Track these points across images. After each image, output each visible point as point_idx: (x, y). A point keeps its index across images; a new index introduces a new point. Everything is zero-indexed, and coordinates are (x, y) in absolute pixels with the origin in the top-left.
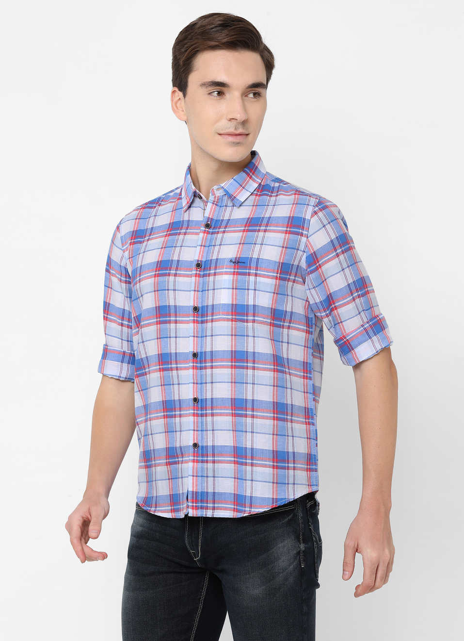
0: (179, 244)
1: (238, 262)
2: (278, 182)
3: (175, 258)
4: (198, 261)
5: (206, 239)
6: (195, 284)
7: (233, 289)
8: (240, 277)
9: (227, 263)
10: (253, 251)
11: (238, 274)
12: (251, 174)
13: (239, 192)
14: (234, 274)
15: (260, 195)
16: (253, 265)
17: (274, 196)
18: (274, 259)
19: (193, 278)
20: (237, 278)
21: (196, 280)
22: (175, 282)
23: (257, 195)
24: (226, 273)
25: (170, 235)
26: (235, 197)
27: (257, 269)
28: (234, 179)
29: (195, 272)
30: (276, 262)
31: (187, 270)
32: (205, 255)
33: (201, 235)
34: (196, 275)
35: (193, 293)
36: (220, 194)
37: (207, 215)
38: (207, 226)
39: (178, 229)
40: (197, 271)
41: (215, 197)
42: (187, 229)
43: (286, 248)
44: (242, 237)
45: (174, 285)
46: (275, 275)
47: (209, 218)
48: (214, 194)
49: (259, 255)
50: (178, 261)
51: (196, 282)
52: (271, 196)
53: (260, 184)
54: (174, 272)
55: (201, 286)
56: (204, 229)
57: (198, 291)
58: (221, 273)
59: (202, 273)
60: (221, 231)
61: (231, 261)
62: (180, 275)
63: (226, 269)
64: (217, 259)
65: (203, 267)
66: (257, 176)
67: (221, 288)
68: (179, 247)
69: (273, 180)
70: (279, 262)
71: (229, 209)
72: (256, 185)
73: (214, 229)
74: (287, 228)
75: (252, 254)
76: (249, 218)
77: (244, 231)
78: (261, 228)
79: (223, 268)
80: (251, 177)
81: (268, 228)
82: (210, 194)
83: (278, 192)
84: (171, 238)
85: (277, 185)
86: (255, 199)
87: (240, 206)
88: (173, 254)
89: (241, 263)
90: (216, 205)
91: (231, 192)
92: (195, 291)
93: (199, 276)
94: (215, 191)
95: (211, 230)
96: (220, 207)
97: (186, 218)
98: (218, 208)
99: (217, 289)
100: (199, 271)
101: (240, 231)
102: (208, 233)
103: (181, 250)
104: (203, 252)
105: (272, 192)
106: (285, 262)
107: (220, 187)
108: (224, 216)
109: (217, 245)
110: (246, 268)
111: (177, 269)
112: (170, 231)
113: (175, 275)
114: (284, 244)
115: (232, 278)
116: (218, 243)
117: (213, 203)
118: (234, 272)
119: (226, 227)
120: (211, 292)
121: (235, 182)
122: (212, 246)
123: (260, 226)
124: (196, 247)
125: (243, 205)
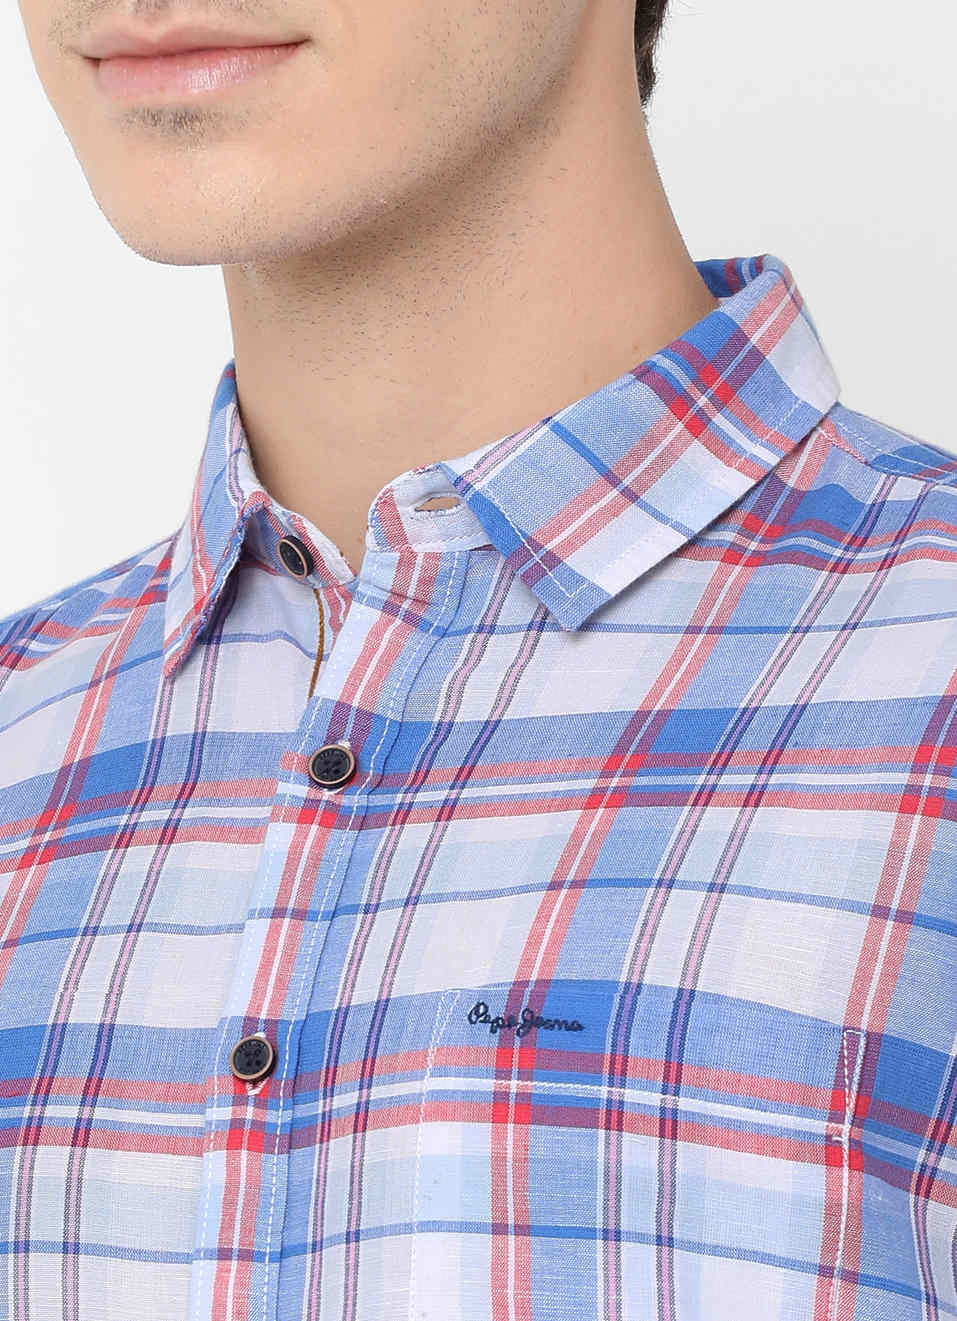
0: (119, 911)
1: (534, 1022)
2: (916, 473)
3: (86, 1011)
4: (250, 1023)
5: (315, 860)
6: (229, 1203)
7: (499, 1229)
8: (544, 1137)
9: (448, 1028)
10: (649, 932)
11: (530, 1111)
12: (702, 401)
13: (594, 526)
14: (499, 1116)
15: (758, 560)
16: (647, 1045)
17: (866, 567)
18: (806, 1005)
19: (216, 1161)
20: (523, 1146)
21: (232, 1171)
22: (74, 1185)
23: (733, 555)
24: (443, 1108)
25: (53, 852)
26: (552, 560)
27: (673, 1077)
28: (558, 429)
29: (226, 1113)
30: (820, 1027)
31: (169, 1098)
32: (302, 976)
33: (281, 835)
34: (234, 1136)
35: (207, 1269)
36: (447, 537)
37: (331, 688)
38: (331, 768)
39: (117, 804)
40: (240, 1100)
41: (406, 562)
42: (184, 796)
43: (905, 917)
44: (577, 837)
45: (72, 1211)
46: (820, 1126)
47: (341, 708)
48: (394, 536)
49: (693, 962)
50: (106, 1033)
51: (231, 1189)
52: (842, 567)
53: (769, 481)
54: (72, 1112)
55: (272, 1218)
56: (303, 791)
57: (246, 1256)
58: (406, 1112)
59: (278, 1117)
60: (430, 805)
61: (479, 1013)
62: (118, 1138)
63: (441, 1072)
64: (382, 1007)
65: (285, 1071)
66: (749, 422)
67: (408, 1228)
68: (114, 930)
69: (881, 463)
70: (850, 1032)
71: (502, 649)
72: (733, 484)
73: (377, 786)
74: (918, 768)
75: (641, 958)
76: (640, 716)
77: (593, 800)
78: (725, 780)
79: (414, 1066)
80: (698, 426)
81: (775, 779)
82: (370, 539)
83: (901, 537)
84: (60, 869)
85: (907, 489)
86: (716, 586)
87: (587, 626)
88: (73, 982)
89: (549, 1025)
90: (410, 619)
91: (525, 519)
92: (224, 1254)
93: (259, 1139)
94: (406, 511)
95: (354, 800)
96: (444, 633)
97: (181, 723)
98: (417, 643)
99: (380, 1232)
100: (261, 1103)
101: (563, 803)
102: (333, 818)
103: (127, 952)
104: (289, 958)
105: (859, 542)
106: (892, 1028)
107: (438, 479)
108: (455, 697)
109: (392, 904)
110: (586, 1067)
111: (92, 1091)
112: (59, 826)
113: (81, 1135)
114: (886, 886)
115: (486, 1149)
116: (397, 886)
117: (390, 609)
118: (500, 1097)
119: (463, 776)
120: (334, 1256)
121: (563, 446)
122: (353, 909)
123: (722, 764)
124: (241, 928)
125: (612, 618)
